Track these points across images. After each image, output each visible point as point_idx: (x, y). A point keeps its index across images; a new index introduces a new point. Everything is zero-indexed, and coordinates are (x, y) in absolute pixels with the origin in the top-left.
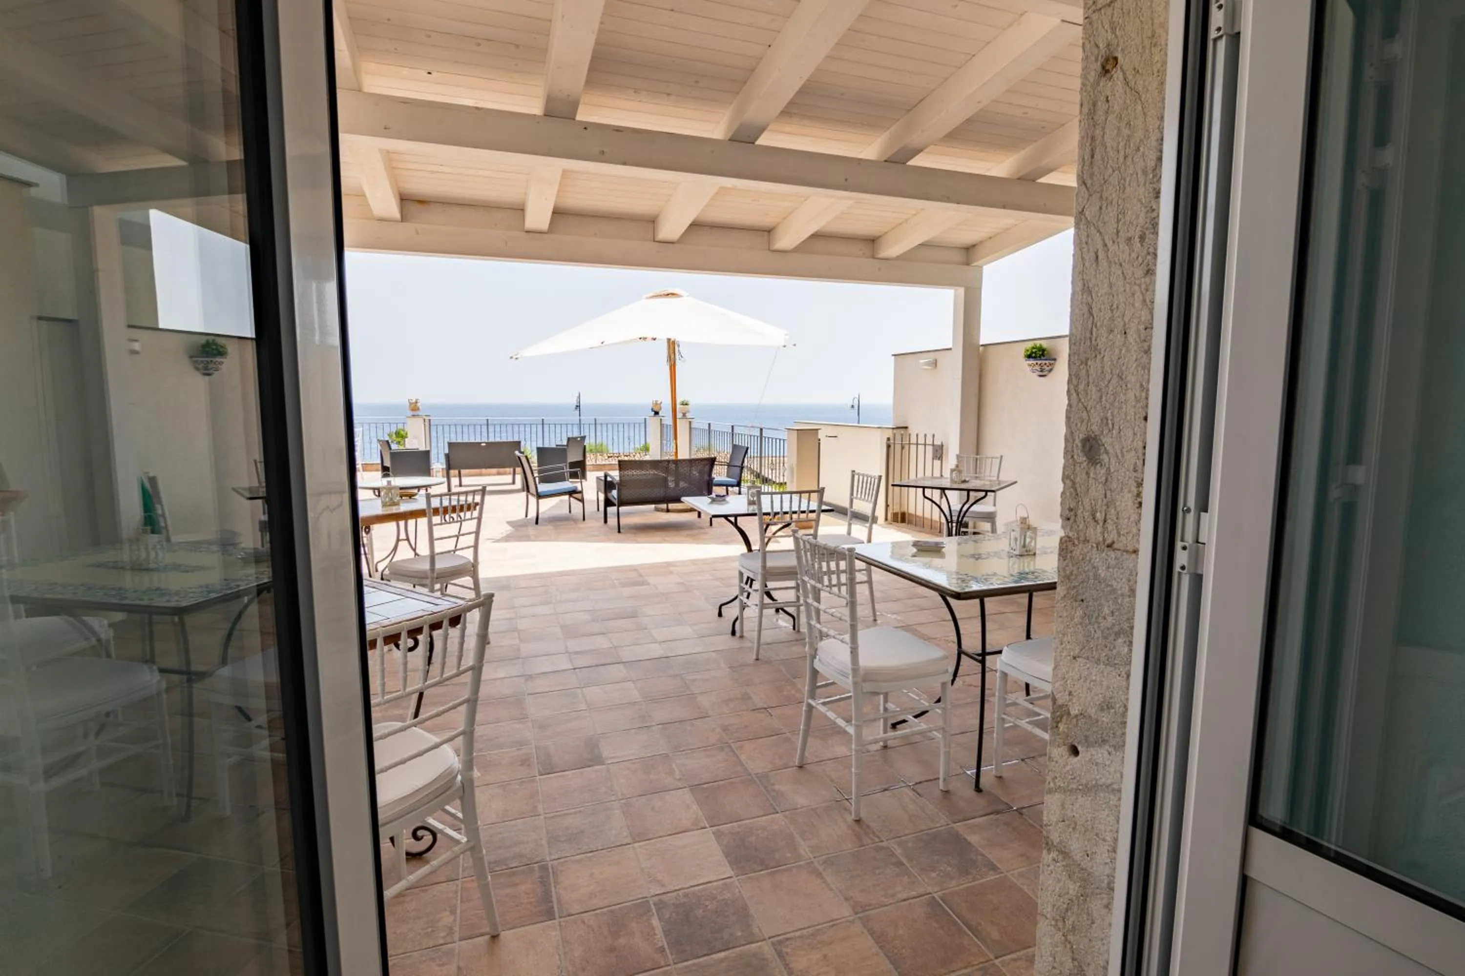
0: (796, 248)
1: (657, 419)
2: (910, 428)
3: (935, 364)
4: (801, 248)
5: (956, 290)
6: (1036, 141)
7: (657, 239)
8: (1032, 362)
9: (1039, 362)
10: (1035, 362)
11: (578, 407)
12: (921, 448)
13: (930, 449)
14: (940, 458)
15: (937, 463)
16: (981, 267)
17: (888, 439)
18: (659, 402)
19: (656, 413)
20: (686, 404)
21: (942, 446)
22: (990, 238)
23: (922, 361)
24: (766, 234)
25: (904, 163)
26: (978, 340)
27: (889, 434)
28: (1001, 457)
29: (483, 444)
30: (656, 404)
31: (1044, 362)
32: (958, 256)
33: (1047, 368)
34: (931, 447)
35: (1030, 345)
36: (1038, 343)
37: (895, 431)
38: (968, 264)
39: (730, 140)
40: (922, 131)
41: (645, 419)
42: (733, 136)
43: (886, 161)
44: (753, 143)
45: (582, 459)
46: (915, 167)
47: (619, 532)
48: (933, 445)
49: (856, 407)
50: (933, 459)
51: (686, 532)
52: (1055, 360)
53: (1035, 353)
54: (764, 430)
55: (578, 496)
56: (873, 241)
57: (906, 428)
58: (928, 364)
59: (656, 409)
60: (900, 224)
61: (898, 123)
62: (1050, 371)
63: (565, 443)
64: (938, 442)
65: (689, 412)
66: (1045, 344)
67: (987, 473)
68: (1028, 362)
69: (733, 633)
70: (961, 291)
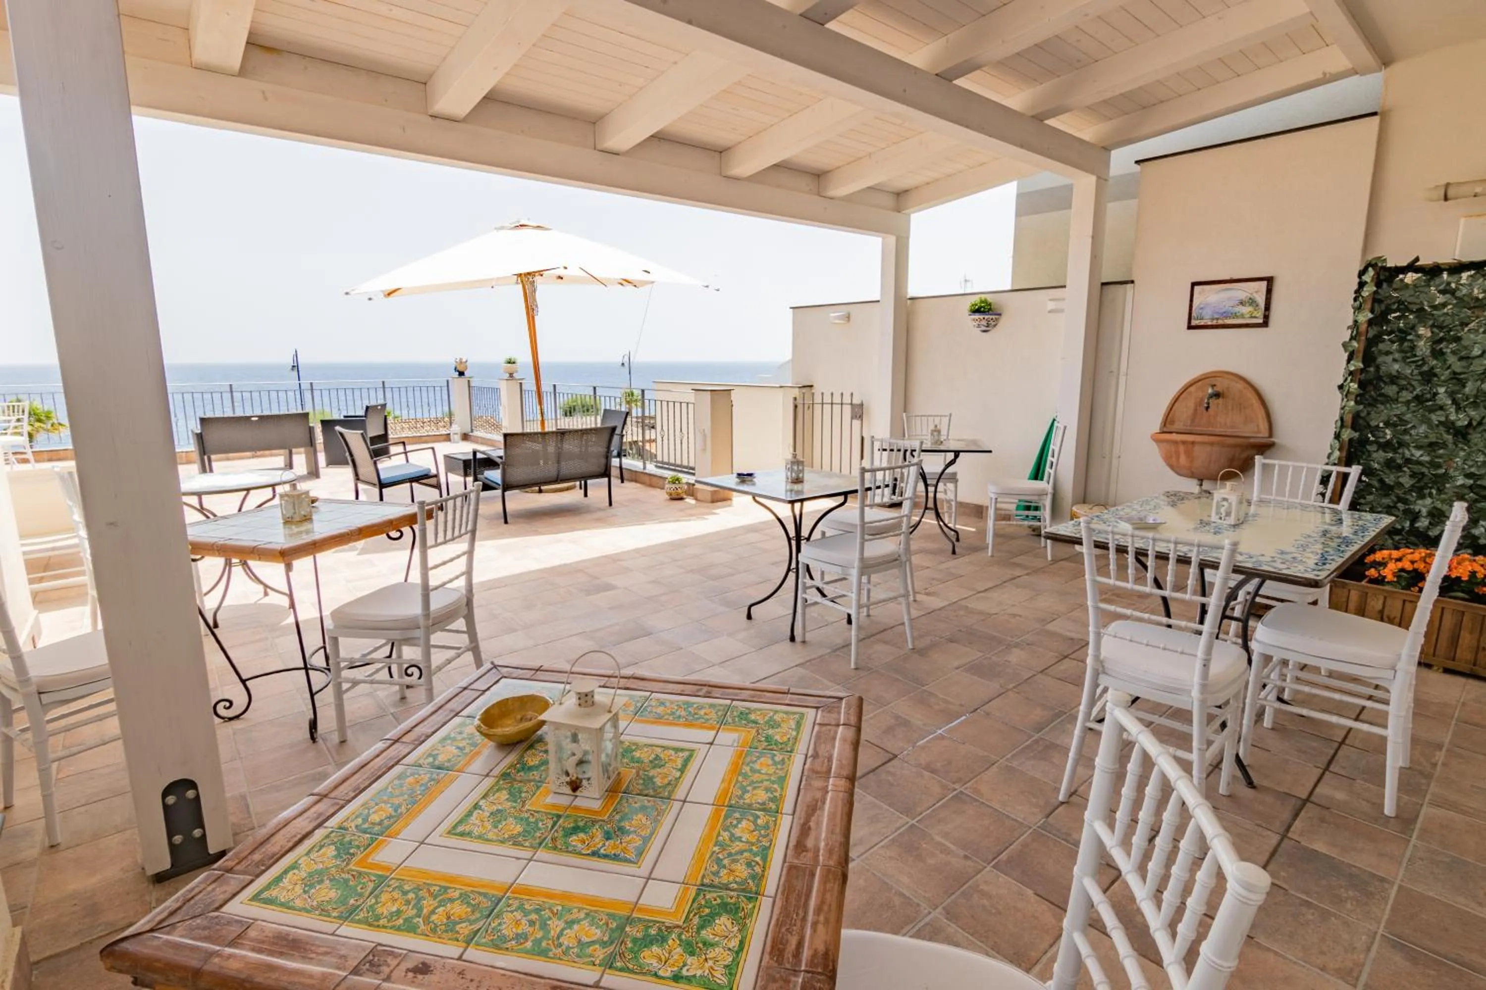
0: (751, 176)
1: (463, 381)
2: (815, 385)
3: (848, 317)
4: (758, 178)
5: (884, 238)
6: (1059, 76)
7: (599, 147)
8: (977, 316)
9: (986, 317)
10: (982, 317)
11: (295, 367)
12: (837, 408)
13: (847, 410)
14: (861, 417)
15: (856, 423)
16: (909, 215)
17: (795, 399)
18: (464, 360)
19: (461, 374)
20: (514, 363)
21: (862, 405)
22: (928, 184)
23: (832, 315)
24: (717, 155)
25: (951, 81)
26: (907, 293)
27: (796, 392)
28: (951, 415)
29: (253, 419)
30: (461, 362)
31: (991, 317)
32: (889, 201)
33: (993, 323)
34: (849, 407)
35: (976, 299)
36: (983, 297)
37: (804, 390)
38: (898, 211)
39: (801, 15)
40: (1003, 42)
41: (448, 381)
42: (807, 11)
43: (937, 75)
44: (823, 25)
45: (383, 432)
46: (960, 87)
47: (506, 522)
48: (851, 404)
49: (626, 365)
50: (852, 418)
51: (588, 517)
52: (1000, 315)
53: (984, 307)
54: (646, 392)
55: (433, 481)
56: (818, 176)
57: (811, 386)
58: (839, 318)
59: (461, 369)
60: (861, 158)
61: (962, 29)
62: (995, 326)
63: (362, 413)
64: (856, 401)
65: (517, 372)
66: (990, 298)
67: (919, 432)
68: (973, 317)
69: (792, 639)
70: (892, 239)
